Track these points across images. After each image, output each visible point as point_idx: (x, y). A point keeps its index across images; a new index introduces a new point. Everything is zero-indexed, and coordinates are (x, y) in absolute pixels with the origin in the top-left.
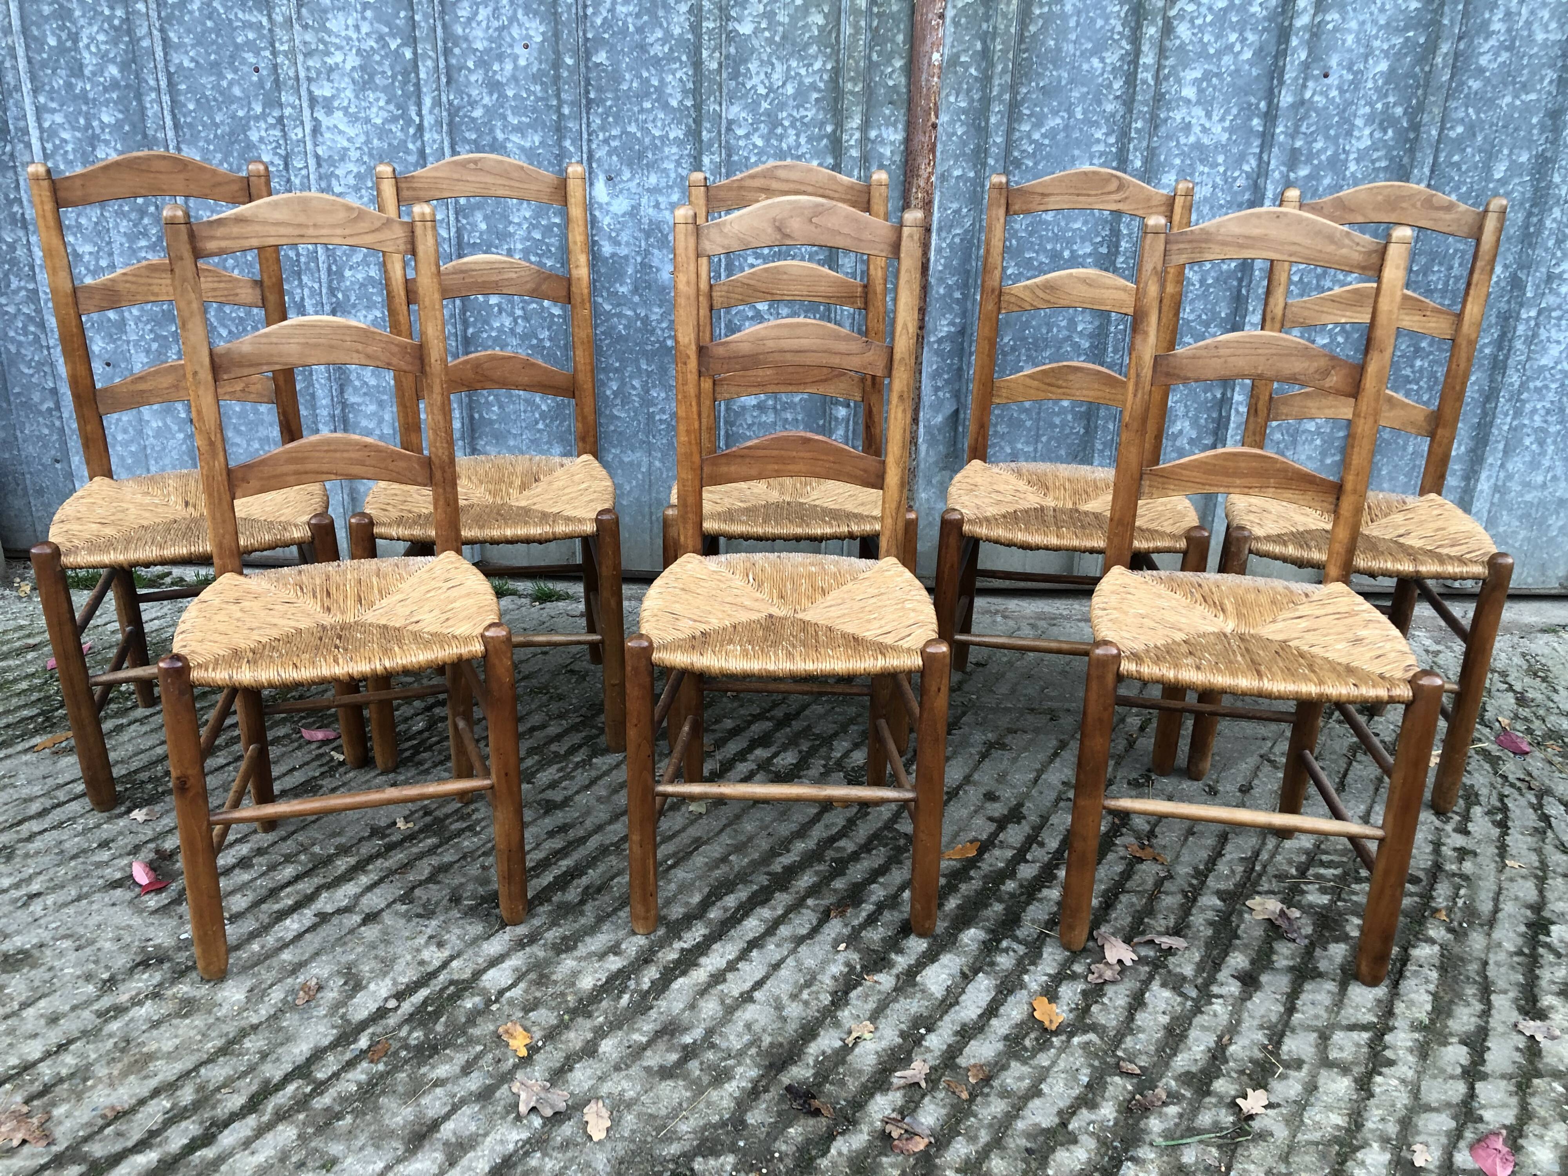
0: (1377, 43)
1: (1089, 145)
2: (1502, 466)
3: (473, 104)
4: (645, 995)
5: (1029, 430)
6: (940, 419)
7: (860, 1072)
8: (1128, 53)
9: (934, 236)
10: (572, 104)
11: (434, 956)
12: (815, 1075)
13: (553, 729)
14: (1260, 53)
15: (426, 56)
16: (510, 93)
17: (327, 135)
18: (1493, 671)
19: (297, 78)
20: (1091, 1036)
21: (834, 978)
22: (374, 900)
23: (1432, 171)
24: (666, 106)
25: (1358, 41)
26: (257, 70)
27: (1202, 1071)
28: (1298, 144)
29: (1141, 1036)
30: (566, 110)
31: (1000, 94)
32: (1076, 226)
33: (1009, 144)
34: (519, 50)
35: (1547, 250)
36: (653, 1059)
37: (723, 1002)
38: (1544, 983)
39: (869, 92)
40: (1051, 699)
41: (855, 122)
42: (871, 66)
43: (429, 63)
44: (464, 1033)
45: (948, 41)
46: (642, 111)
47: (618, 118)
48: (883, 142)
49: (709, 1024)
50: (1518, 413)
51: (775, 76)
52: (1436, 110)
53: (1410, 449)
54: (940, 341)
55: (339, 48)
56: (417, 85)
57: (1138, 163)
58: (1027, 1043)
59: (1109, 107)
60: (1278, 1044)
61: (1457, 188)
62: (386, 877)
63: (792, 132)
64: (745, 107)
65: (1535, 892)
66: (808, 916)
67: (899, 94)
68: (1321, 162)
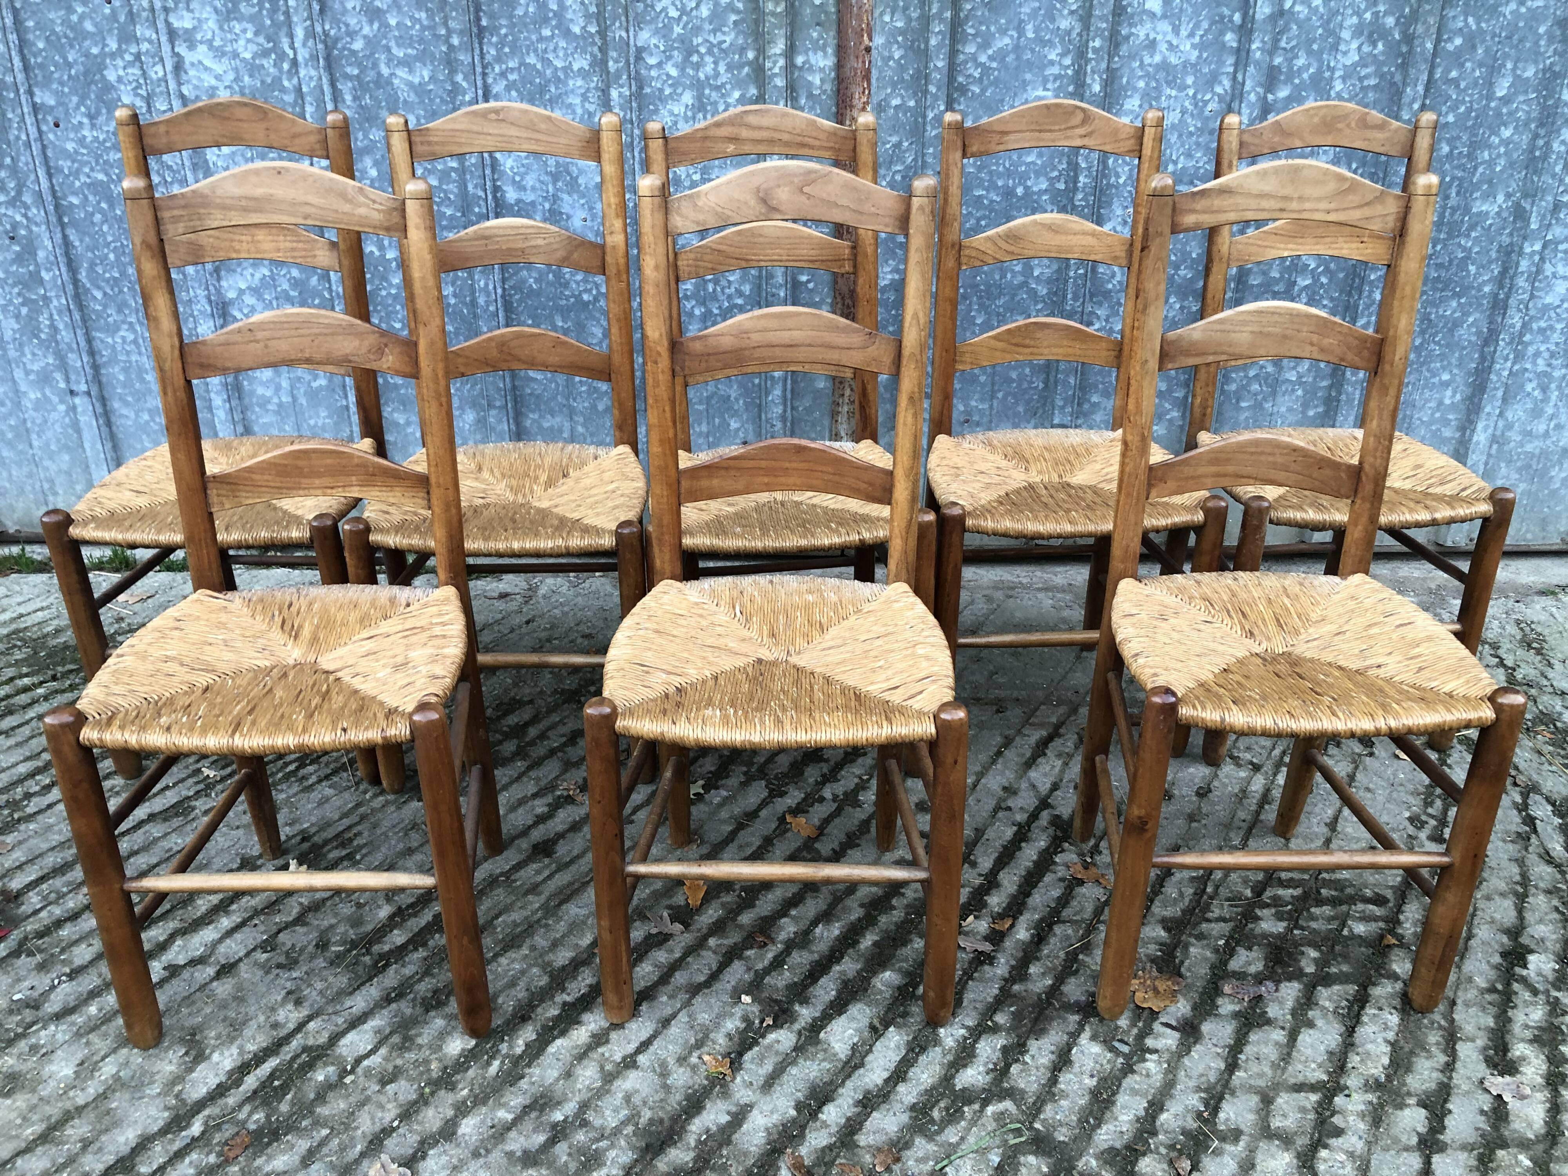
1: (1043, 67)
2: (1501, 414)
3: (352, 34)
4: (517, 1061)
5: (983, 385)
7: (746, 1154)
10: (461, 33)
11: (289, 1016)
12: (696, 1160)
16: (393, 22)
17: (192, 73)
18: (1485, 642)
19: (152, 9)
20: (1007, 1105)
21: (729, 1036)
22: (233, 948)
23: (1427, 89)
24: (567, 33)
27: (1128, 1147)
28: (1278, 61)
29: (1063, 1103)
30: (455, 41)
31: (940, 12)
32: (1029, 159)
33: (952, 69)
35: (1554, 176)
36: (516, 1142)
37: (602, 1068)
38: (1517, 1028)
39: (793, 14)
40: (1000, 687)
41: (779, 47)
44: (312, 1112)
46: (541, 39)
47: (514, 48)
48: (811, 69)
49: (585, 1095)
50: (1519, 356)
52: (1430, 21)
56: (287, 13)
57: (1097, 88)
58: (936, 1114)
59: (1064, 24)
60: (1215, 1110)
61: (1453, 109)
62: (251, 918)
63: (709, 59)
64: (656, 32)
65: (1513, 913)
66: (708, 960)
67: (827, 13)
68: (1302, 81)
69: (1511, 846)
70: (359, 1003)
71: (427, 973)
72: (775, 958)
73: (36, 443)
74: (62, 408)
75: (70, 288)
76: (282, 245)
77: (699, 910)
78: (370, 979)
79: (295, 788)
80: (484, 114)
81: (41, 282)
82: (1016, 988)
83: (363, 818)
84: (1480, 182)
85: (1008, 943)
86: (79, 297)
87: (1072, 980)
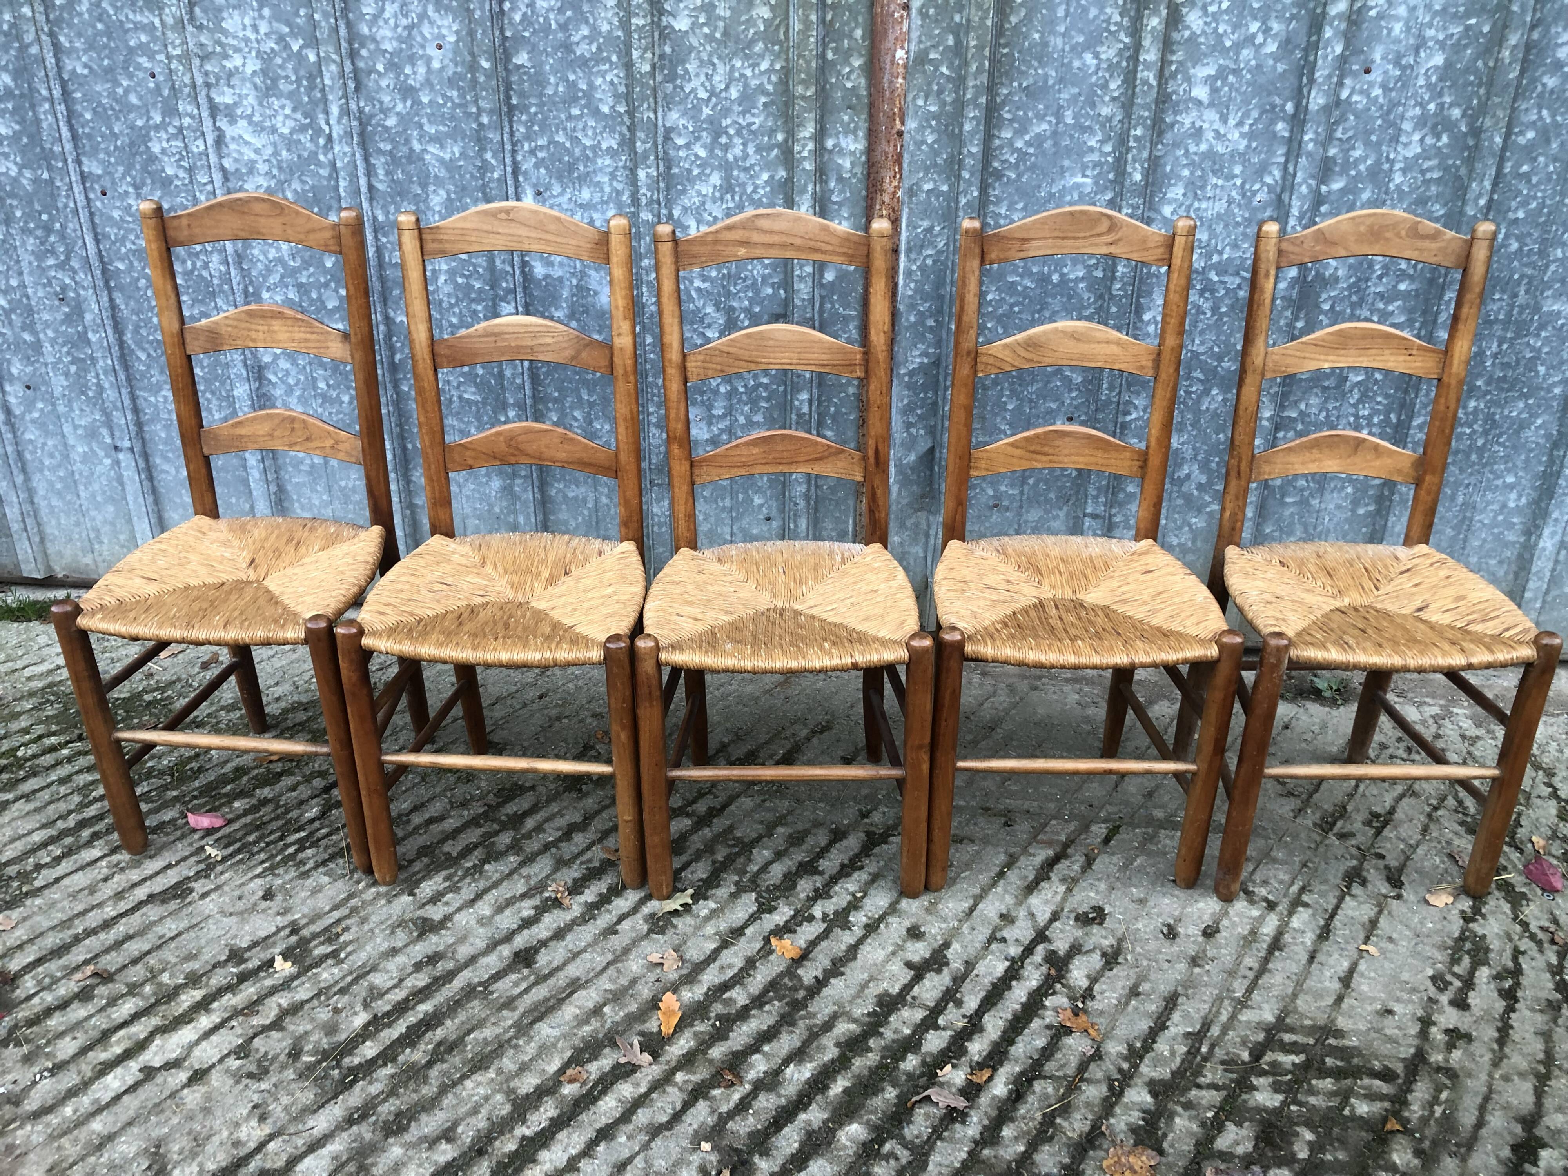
0: (1430, 33)
1: (1081, 154)
3: (385, 111)
6: (912, 457)
8: (1127, 47)
9: (902, 257)
10: (491, 112)
11: (251, 1133)
13: (451, 824)
14: (1287, 44)
15: (329, 59)
16: (425, 100)
17: (233, 146)
18: (1538, 766)
19: (194, 86)
22: (208, 1052)
23: (1495, 184)
24: (596, 113)
25: (1408, 29)
26: (153, 76)
28: (1332, 152)
30: (485, 120)
31: (975, 98)
33: (988, 153)
34: (432, 51)
39: (823, 98)
40: (1011, 795)
41: (809, 130)
42: (825, 67)
43: (333, 67)
45: (915, 35)
46: (570, 118)
47: (544, 127)
48: (841, 153)
51: (717, 78)
52: (1500, 114)
53: (1460, 499)
54: (911, 373)
55: (237, 50)
56: (323, 90)
57: (1138, 177)
59: (1105, 111)
61: (1525, 204)
62: (229, 1019)
63: (738, 141)
64: (684, 113)
65: (1530, 1099)
66: (673, 1097)
67: (858, 97)
68: (1359, 173)
69: (1539, 1018)
70: (321, 1123)
71: (392, 1092)
72: (742, 1100)
73: (83, 494)
74: (108, 462)
75: (115, 349)
76: (297, 336)
77: (669, 1040)
78: (336, 1096)
79: (292, 873)
80: (494, 214)
81: (88, 342)
82: (986, 1152)
83: (354, 910)
84: (1553, 280)
85: (984, 1100)
86: (125, 357)
87: (1046, 1148)
